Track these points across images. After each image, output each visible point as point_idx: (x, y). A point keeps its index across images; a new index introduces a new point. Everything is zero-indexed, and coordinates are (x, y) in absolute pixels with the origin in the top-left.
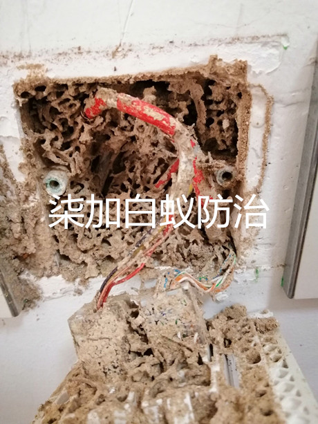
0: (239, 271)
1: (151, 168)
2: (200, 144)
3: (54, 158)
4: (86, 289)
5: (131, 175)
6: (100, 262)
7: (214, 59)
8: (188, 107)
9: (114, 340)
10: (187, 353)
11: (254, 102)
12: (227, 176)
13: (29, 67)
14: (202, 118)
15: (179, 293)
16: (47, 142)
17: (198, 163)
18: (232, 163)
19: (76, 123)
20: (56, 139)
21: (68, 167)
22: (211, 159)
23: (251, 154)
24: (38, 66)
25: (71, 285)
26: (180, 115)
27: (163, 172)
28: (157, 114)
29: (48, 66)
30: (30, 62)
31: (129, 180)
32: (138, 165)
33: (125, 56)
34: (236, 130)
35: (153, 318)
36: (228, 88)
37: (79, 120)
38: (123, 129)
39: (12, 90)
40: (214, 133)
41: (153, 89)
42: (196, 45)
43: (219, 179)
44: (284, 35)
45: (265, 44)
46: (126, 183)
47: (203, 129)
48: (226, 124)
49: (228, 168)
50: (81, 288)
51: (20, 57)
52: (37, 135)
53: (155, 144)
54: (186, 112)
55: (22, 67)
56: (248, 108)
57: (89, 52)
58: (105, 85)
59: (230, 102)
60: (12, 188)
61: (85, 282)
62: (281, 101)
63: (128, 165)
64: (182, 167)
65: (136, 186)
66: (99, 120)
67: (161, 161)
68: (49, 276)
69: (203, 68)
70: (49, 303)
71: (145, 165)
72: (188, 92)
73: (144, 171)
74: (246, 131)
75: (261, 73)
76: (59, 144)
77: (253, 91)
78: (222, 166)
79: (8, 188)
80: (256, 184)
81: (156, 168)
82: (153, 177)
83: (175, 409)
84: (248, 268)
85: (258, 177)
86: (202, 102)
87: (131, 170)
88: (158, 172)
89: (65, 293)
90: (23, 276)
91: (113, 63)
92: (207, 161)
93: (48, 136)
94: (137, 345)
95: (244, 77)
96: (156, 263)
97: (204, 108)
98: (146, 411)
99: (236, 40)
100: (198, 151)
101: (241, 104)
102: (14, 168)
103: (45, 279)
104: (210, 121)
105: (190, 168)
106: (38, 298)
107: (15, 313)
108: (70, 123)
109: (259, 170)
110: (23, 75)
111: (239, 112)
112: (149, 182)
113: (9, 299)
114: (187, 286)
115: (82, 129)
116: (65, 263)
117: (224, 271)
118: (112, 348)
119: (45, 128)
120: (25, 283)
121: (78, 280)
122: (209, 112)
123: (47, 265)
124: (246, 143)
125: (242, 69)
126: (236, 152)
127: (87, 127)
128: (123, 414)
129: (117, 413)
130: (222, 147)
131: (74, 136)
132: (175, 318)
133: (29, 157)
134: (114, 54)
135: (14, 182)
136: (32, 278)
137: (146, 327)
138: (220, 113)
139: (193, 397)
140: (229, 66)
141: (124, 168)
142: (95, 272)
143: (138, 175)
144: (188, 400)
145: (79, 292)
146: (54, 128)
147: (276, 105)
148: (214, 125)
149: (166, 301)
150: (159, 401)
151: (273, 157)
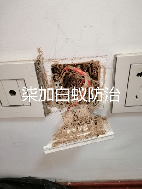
0: (99, 106)
1: (78, 81)
2: (90, 76)
3: (57, 79)
4: (62, 110)
5: (73, 83)
6: (65, 104)
7: (93, 60)
8: (87, 68)
9: (71, 118)
10: (86, 120)
11: (101, 68)
12: (96, 83)
13: (55, 62)
14: (90, 70)
15: (85, 108)
16: (56, 76)
17: (89, 81)
18: (97, 81)
19: (62, 71)
20: (57, 75)
21: (59, 81)
22: (92, 80)
23: (101, 79)
24: (57, 61)
25: (59, 109)
26: (85, 71)
27: (81, 82)
28: (81, 71)
29: (59, 61)
30: (55, 61)
31: (72, 84)
32: (74, 80)
33: (74, 60)
34: (98, 73)
35: (79, 114)
36: (96, 65)
37: (63, 71)
38: (72, 73)
39: (51, 66)
40: (93, 74)
41: (80, 65)
42: (89, 58)
43: (94, 84)
44: (107, 56)
45: (103, 57)
46: (71, 85)
47: (90, 73)
48: (95, 72)
49: (96, 82)
50: (61, 110)
51: (53, 60)
52: (54, 74)
53: (79, 76)
54: (87, 70)
55: (54, 62)
56: (100, 69)
57: (67, 59)
58: (70, 65)
59: (96, 67)
60: (47, 86)
61: (62, 108)
62: (107, 68)
63: (72, 80)
64: (86, 82)
65: (74, 86)
66: (67, 71)
67: (80, 79)
68: (53, 107)
69: (90, 62)
70: (53, 114)
71: (76, 80)
72: (87, 65)
73: (76, 82)
74: (100, 74)
75: (102, 63)
76: (58, 76)
77: (101, 66)
78: (95, 81)
79: (46, 86)
80: (102, 85)
81: (79, 81)
82: (78, 83)
83: (84, 127)
84: (101, 105)
85: (103, 84)
86: (90, 67)
87: (73, 81)
88: (80, 82)
89: (57, 111)
90: (47, 107)
91: (72, 61)
92: (91, 80)
93: (56, 74)
94: (76, 119)
95: (99, 64)
96: (79, 104)
97: (91, 68)
98: (79, 129)
99: (97, 57)
100: (89, 78)
101: (98, 68)
102: (49, 82)
103: (52, 108)
104: (92, 71)
105: (88, 82)
106: (50, 112)
107: (45, 116)
108: (61, 72)
109: (103, 82)
110: (54, 63)
111: (98, 70)
112: (77, 84)
113: (45, 112)
114: (87, 107)
115: (63, 73)
116: (57, 104)
117: (95, 106)
118: (71, 119)
119: (55, 73)
120: (48, 109)
121: (60, 108)
122: (92, 69)
123: (53, 104)
124: (100, 76)
125: (98, 62)
126: (98, 78)
127: (65, 73)
128: (74, 129)
129: (73, 129)
130: (95, 77)
131: (61, 74)
132: (84, 113)
133: (52, 79)
134: (72, 59)
135: (48, 85)
136: (49, 107)
137: (78, 115)
138: (94, 69)
139: (88, 126)
140: (95, 62)
141: (71, 81)
142: (64, 106)
143: (74, 82)
144: (87, 126)
145: (60, 111)
146: (57, 73)
147: (106, 69)
148: (93, 72)
149: (82, 110)
150: (81, 127)
151: (106, 79)
